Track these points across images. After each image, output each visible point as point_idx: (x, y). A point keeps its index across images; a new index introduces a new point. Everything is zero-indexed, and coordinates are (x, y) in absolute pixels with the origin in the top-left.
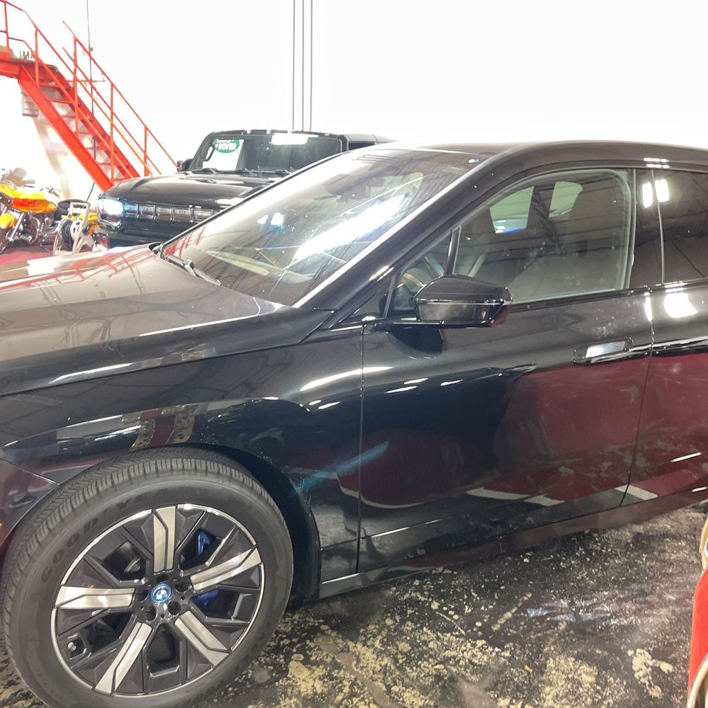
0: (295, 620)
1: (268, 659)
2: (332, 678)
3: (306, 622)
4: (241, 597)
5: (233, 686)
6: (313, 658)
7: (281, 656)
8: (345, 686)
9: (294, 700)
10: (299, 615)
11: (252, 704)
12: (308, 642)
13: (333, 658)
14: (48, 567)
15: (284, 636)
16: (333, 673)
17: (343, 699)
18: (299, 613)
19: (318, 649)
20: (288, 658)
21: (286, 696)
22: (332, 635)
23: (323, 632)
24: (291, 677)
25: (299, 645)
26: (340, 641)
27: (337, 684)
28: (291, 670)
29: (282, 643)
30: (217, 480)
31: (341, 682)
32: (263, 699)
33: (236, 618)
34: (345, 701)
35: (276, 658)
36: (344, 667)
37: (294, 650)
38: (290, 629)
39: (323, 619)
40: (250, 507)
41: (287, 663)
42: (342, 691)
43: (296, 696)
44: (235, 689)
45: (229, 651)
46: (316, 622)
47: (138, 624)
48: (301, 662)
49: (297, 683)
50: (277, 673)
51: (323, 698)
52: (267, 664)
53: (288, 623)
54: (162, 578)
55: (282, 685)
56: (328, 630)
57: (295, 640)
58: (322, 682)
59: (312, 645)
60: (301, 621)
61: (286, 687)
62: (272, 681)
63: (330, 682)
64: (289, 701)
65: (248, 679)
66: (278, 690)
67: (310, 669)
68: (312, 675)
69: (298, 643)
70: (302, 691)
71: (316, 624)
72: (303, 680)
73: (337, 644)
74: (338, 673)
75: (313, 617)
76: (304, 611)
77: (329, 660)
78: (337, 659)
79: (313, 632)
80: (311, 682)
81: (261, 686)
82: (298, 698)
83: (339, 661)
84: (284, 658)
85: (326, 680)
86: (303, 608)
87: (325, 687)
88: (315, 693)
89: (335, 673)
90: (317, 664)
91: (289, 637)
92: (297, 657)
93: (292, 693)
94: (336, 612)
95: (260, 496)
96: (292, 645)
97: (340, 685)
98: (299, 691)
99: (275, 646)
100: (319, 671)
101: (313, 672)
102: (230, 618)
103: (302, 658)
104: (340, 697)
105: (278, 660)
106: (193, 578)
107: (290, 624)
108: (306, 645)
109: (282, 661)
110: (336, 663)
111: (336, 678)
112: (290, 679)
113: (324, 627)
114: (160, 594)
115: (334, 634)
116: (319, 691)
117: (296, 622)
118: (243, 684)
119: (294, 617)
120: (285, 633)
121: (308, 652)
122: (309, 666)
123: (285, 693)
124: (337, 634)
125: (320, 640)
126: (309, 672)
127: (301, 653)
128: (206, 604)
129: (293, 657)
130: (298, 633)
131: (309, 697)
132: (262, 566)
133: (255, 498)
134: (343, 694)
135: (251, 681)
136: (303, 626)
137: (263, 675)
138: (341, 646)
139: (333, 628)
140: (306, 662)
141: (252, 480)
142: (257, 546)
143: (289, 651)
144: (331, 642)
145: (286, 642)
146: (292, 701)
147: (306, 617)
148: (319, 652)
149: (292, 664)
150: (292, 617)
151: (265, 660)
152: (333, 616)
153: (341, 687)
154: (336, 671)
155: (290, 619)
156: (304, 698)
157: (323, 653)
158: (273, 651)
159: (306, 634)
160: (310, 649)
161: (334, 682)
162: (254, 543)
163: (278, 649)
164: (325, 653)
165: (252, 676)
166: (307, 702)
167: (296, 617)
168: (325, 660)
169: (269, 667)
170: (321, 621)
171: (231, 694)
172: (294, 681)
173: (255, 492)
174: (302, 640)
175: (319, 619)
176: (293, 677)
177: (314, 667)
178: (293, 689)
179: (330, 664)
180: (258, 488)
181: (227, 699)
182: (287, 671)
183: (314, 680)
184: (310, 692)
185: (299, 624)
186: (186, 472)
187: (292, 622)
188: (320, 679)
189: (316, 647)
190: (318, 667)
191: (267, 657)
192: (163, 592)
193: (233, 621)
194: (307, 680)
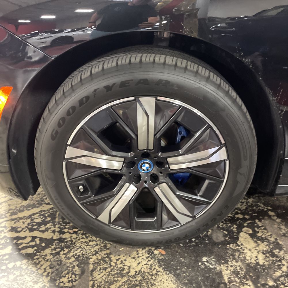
0: (249, 202)
1: (225, 225)
2: (273, 255)
3: (258, 206)
4: (207, 182)
5: (196, 238)
6: (259, 235)
7: (235, 226)
8: (283, 265)
9: (240, 263)
10: (253, 200)
11: (206, 256)
12: (257, 221)
13: (276, 239)
14: (54, 130)
15: (239, 212)
16: (274, 251)
17: (281, 276)
18: (254, 198)
19: (265, 229)
20: (240, 229)
21: (234, 259)
22: (277, 220)
23: (270, 217)
24: (240, 244)
25: (249, 222)
26: (283, 227)
27: (277, 261)
28: (240, 239)
29: (236, 216)
30: (195, 78)
31: (280, 261)
32: (215, 255)
33: (201, 196)
34: (282, 278)
35: (230, 227)
36: (285, 249)
37: (245, 224)
38: (244, 208)
39: (271, 207)
40: (223, 110)
41: (239, 232)
42: (280, 269)
43: (242, 261)
44: (197, 241)
45: (194, 217)
46: (266, 208)
47: (127, 184)
48: (250, 235)
49: (244, 250)
50: (229, 238)
51: (264, 270)
52: (223, 229)
53: (243, 203)
54: (146, 155)
55: (232, 248)
56: (274, 216)
57: (247, 217)
58: (264, 256)
59: (260, 224)
60: (254, 204)
61: (235, 251)
62: (225, 243)
63: (271, 258)
64: (236, 264)
65: (208, 236)
66: (228, 251)
67: (255, 242)
68: (257, 248)
69: (249, 219)
70: (247, 258)
71: (265, 210)
72: (249, 250)
73: (280, 229)
74: (279, 252)
75: (263, 204)
76: (257, 198)
77: (272, 239)
78: (279, 241)
79: (262, 215)
80: (255, 254)
81: (215, 244)
82: (243, 263)
83: (281, 243)
84: (237, 228)
85: (268, 255)
86: (257, 195)
87: (267, 261)
88: (257, 264)
89: (276, 252)
90: (262, 240)
91: (243, 213)
92: (247, 230)
93: (238, 257)
94: (282, 204)
95: (234, 101)
96: (245, 220)
97: (280, 263)
98: (245, 258)
99: (231, 217)
100: (263, 247)
101: (258, 245)
102: (196, 195)
103: (251, 232)
104: (278, 274)
105: (232, 228)
106: (170, 160)
107: (245, 204)
108: (255, 223)
109: (235, 229)
110: (278, 244)
111: (277, 257)
112: (239, 246)
113: (271, 213)
114: (144, 166)
115: (278, 220)
116: (261, 263)
117: (249, 204)
118: (203, 239)
119: (249, 200)
120: (240, 210)
121: (256, 229)
122: (255, 240)
123: (233, 255)
124: (281, 221)
125: (266, 222)
126: (255, 245)
127: (250, 228)
128: (180, 180)
129: (243, 230)
130: (250, 213)
131: (252, 265)
132: (228, 162)
133: (230, 102)
134: (281, 272)
135: (210, 238)
136: (254, 208)
137: (219, 236)
138: (284, 232)
139: (278, 216)
140: (253, 236)
141: (229, 86)
142: (225, 145)
143: (241, 223)
144: (276, 226)
145: (240, 216)
146: (238, 264)
147: (258, 202)
148: (264, 231)
149: (242, 234)
150: (247, 200)
151: (222, 225)
152: (279, 207)
153: (280, 265)
154: (277, 250)
155: (245, 200)
156: (248, 265)
157: (268, 232)
158: (229, 220)
159: (256, 214)
160: (258, 227)
161: (274, 259)
162: (223, 142)
163: (233, 220)
164: (269, 234)
165: (211, 235)
166: (249, 269)
167: (250, 200)
168: (269, 239)
169: (224, 232)
170: (269, 208)
171: (193, 244)
172: (241, 248)
173: (230, 97)
174: (252, 218)
175: (268, 206)
176: (242, 244)
177: (259, 242)
178: (240, 255)
179: (273, 243)
180: (234, 94)
181: (190, 247)
182: (237, 239)
183: (258, 252)
184: (253, 261)
185: (252, 206)
186: (166, 66)
187: (247, 203)
188: (263, 253)
189: (262, 226)
190: (263, 243)
191: (224, 224)
192: (147, 165)
193: (198, 198)
194: (253, 250)
